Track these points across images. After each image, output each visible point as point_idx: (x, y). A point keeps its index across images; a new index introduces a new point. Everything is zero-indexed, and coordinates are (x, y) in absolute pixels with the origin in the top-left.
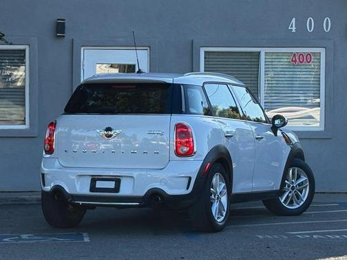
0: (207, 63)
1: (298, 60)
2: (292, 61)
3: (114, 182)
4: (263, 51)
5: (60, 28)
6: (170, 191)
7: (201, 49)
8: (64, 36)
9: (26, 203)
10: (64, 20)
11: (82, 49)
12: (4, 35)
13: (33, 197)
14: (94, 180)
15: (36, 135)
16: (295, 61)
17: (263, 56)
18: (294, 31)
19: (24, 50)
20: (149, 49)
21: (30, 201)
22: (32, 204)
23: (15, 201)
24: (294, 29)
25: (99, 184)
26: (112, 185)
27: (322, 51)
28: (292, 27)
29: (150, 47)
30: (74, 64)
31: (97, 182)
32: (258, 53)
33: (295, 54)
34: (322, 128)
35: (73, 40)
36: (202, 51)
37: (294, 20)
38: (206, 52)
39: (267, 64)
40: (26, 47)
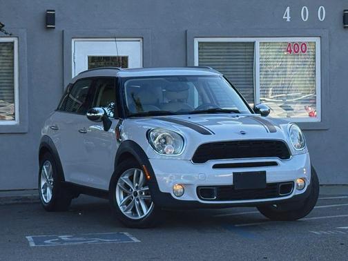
0: (201, 54)
1: (293, 50)
2: (288, 51)
4: (258, 41)
5: (49, 19)
7: (195, 39)
8: (54, 28)
10: (54, 11)
11: (73, 41)
15: (26, 130)
16: (290, 51)
17: (257, 46)
18: (288, 20)
19: (13, 43)
20: (141, 40)
24: (288, 18)
27: (317, 40)
28: (286, 16)
29: (142, 38)
30: (65, 56)
32: (254, 43)
33: (290, 44)
34: (318, 120)
35: (63, 31)
36: (196, 41)
37: (288, 9)
38: (199, 43)
39: (262, 54)
40: (15, 40)
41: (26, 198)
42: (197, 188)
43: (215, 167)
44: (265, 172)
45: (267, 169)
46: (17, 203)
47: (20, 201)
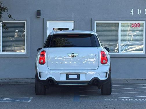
2: (132, 26)
3: (77, 75)
4: (120, 22)
5: (38, 14)
6: (101, 79)
7: (95, 21)
8: (40, 17)
10: (40, 11)
11: (47, 22)
12: (11, 16)
14: (68, 75)
15: (29, 56)
16: (133, 26)
18: (133, 14)
19: (24, 23)
20: (74, 22)
24: (133, 13)
25: (70, 76)
26: (76, 76)
27: (144, 22)
28: (132, 12)
30: (44, 28)
31: (69, 76)
32: (118, 23)
33: (133, 24)
34: (144, 53)
35: (44, 18)
36: (95, 22)
37: (133, 10)
38: (97, 23)
39: (122, 27)
40: (25, 22)
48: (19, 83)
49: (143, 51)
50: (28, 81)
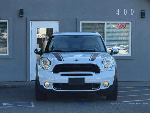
0: (83, 28)
1: (120, 27)
4: (106, 23)
5: (21, 13)
9: (7, 87)
10: (23, 9)
11: (31, 22)
13: (10, 84)
15: (12, 58)
16: (119, 27)
17: (106, 25)
18: (118, 14)
19: (6, 23)
21: (9, 86)
22: (10, 87)
23: (2, 86)
27: (130, 23)
28: (118, 13)
29: (59, 21)
30: (27, 28)
32: (104, 24)
33: (119, 24)
34: (130, 55)
35: (27, 18)
36: (81, 23)
37: (118, 10)
38: (82, 23)
39: (107, 28)
40: (7, 21)
41: (6, 86)
42: (53, 84)
43: (62, 75)
44: (84, 78)
45: (85, 77)
46: (2, 88)
47: (3, 87)
48: (5, 87)
49: (129, 52)
50: (15, 84)
